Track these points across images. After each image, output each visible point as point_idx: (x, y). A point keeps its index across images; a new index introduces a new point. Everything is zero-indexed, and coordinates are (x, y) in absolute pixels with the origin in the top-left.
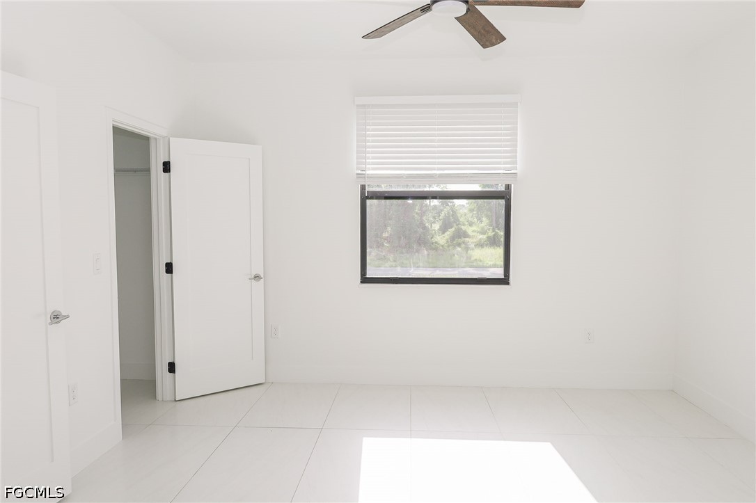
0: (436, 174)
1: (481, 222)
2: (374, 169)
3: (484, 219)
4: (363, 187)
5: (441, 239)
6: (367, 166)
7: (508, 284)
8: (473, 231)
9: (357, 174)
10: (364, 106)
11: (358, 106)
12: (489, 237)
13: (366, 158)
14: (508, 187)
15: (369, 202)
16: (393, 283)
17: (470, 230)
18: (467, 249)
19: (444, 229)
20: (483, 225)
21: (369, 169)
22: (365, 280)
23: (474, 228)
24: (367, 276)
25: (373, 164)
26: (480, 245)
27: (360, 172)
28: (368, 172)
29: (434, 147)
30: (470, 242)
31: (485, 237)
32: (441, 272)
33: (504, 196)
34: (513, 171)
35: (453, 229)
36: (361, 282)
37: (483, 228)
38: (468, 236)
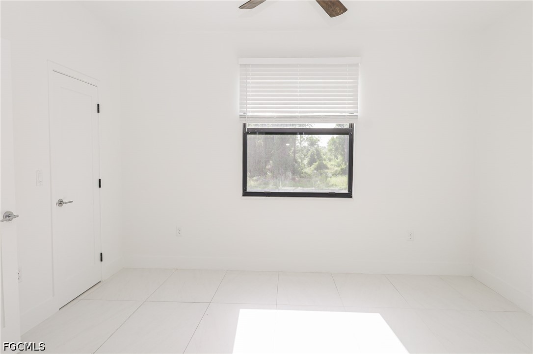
0: (298, 116)
1: (337, 158)
2: (252, 112)
3: (339, 156)
4: (244, 125)
5: (308, 170)
6: (248, 109)
7: (351, 197)
8: (331, 165)
9: (240, 115)
10: (245, 65)
11: (241, 65)
12: (342, 169)
13: (246, 104)
14: (351, 126)
15: (249, 136)
16: (267, 196)
17: (329, 164)
18: (327, 177)
19: (310, 163)
20: (338, 160)
21: (249, 112)
22: (246, 194)
23: (332, 163)
24: (248, 191)
25: (252, 108)
26: (335, 174)
27: (242, 114)
28: (248, 114)
29: (297, 96)
30: (329, 172)
31: (339, 169)
32: (302, 188)
33: (349, 132)
34: (355, 114)
35: (317, 163)
36: (243, 195)
37: (338, 163)
38: (327, 168)
